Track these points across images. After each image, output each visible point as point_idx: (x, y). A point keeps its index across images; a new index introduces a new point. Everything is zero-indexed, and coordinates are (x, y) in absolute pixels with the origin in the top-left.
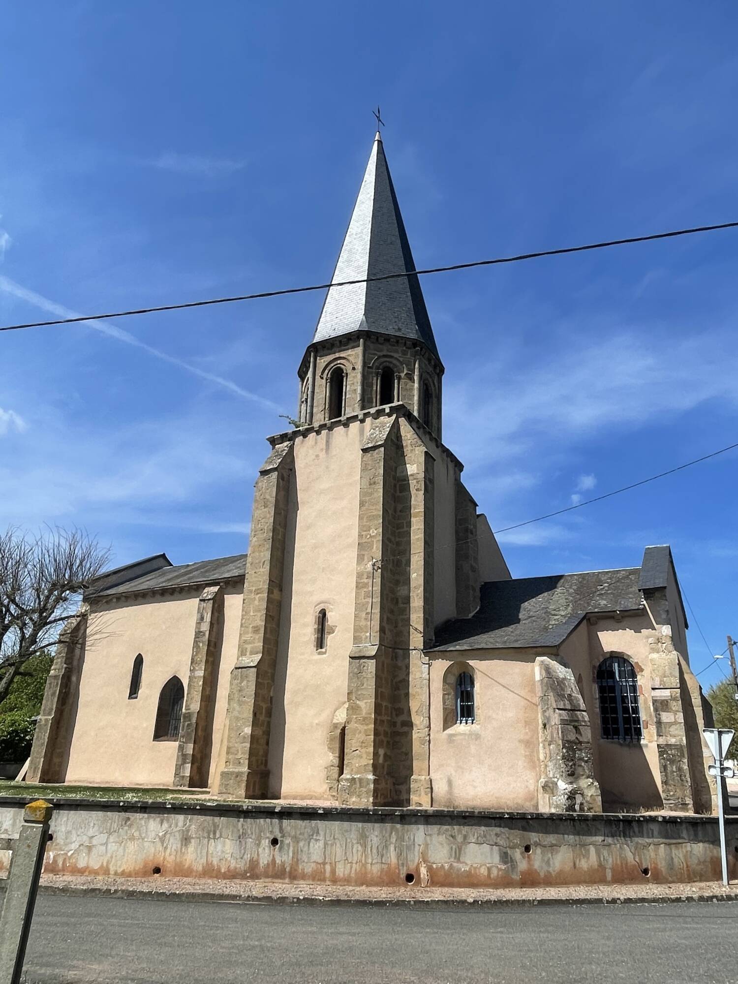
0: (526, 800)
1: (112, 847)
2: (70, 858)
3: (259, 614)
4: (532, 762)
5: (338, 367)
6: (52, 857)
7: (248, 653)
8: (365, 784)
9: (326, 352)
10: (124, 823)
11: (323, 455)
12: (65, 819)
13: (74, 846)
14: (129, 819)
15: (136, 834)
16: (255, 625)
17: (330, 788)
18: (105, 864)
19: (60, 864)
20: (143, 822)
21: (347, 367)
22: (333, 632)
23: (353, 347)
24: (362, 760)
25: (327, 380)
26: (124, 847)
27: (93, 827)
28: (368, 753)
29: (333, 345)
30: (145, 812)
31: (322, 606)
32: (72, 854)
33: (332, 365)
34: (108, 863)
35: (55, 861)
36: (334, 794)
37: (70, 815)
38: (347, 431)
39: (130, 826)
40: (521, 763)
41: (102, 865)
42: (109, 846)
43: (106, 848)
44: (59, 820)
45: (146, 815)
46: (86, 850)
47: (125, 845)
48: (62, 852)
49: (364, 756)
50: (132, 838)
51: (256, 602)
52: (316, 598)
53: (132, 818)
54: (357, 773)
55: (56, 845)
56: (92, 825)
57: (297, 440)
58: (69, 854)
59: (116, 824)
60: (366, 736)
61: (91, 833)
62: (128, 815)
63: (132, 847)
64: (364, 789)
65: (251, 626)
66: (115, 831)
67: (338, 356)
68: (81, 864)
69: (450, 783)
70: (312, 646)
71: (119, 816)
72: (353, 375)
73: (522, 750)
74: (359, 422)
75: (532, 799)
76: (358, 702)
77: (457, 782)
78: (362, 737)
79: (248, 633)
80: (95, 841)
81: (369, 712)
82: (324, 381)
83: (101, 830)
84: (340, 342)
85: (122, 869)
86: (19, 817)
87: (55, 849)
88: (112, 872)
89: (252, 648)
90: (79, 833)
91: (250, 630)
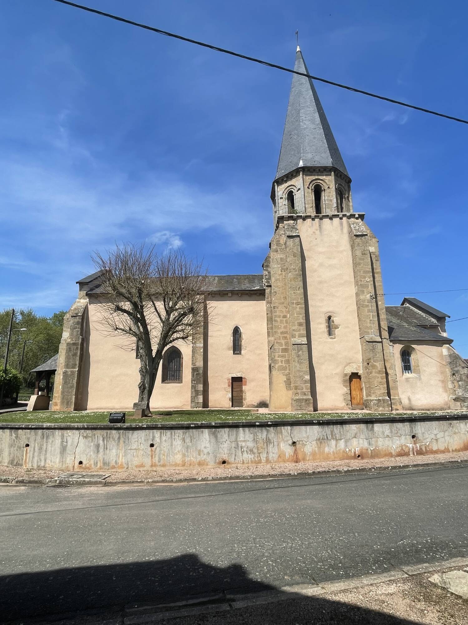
0: (445, 405)
1: (447, 438)
2: (428, 446)
3: (301, 316)
4: (445, 389)
5: (319, 184)
6: (418, 447)
7: (297, 337)
8: (386, 401)
9: (309, 173)
10: (449, 426)
11: (318, 232)
12: (419, 427)
13: (429, 440)
14: (451, 424)
15: (456, 431)
16: (299, 322)
17: (347, 405)
18: (447, 447)
19: (424, 449)
20: (458, 425)
21: (324, 186)
22: (338, 328)
23: (326, 175)
24: (381, 391)
25: (312, 190)
26: (453, 438)
27: (435, 429)
28: (384, 388)
29: (314, 170)
30: (457, 420)
31: (330, 314)
32: (429, 444)
33: (314, 182)
34: (448, 446)
35: (421, 449)
36: (349, 407)
37: (422, 425)
38: (332, 222)
39: (453, 427)
40: (441, 390)
41: (445, 448)
42: (446, 437)
43: (445, 439)
44: (416, 427)
45: (458, 421)
46: (435, 441)
47: (453, 437)
48: (423, 444)
49: (382, 389)
50: (455, 433)
51: (298, 309)
52: (325, 309)
53: (452, 423)
54: (380, 397)
55: (419, 440)
56: (434, 428)
57: (298, 221)
58: (427, 444)
59: (446, 427)
60: (382, 379)
61: (435, 432)
62: (450, 422)
63: (456, 437)
64: (386, 404)
65: (296, 322)
66: (446, 430)
67: (317, 178)
68: (435, 448)
69: (409, 399)
70: (326, 335)
71: (446, 423)
72: (328, 191)
73: (440, 384)
74: (339, 219)
75: (447, 404)
76: (375, 363)
77: (413, 399)
78: (380, 380)
79: (295, 326)
80: (438, 436)
81: (382, 368)
82: (310, 190)
83: (440, 430)
84: (319, 170)
85: (455, 448)
86: (393, 428)
87: (420, 443)
88: (451, 450)
89: (299, 334)
90: (429, 433)
91: (296, 324)
